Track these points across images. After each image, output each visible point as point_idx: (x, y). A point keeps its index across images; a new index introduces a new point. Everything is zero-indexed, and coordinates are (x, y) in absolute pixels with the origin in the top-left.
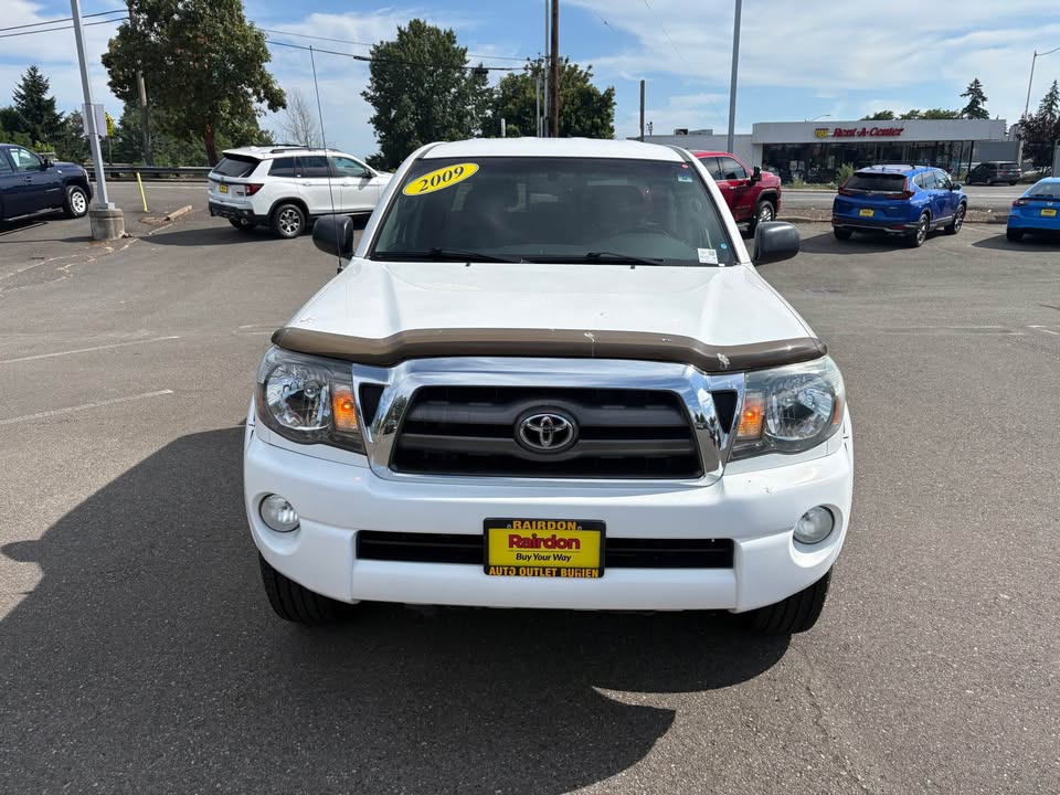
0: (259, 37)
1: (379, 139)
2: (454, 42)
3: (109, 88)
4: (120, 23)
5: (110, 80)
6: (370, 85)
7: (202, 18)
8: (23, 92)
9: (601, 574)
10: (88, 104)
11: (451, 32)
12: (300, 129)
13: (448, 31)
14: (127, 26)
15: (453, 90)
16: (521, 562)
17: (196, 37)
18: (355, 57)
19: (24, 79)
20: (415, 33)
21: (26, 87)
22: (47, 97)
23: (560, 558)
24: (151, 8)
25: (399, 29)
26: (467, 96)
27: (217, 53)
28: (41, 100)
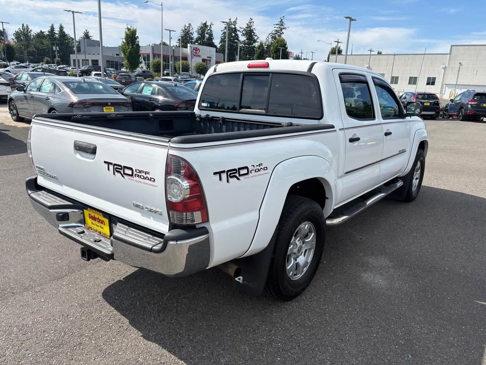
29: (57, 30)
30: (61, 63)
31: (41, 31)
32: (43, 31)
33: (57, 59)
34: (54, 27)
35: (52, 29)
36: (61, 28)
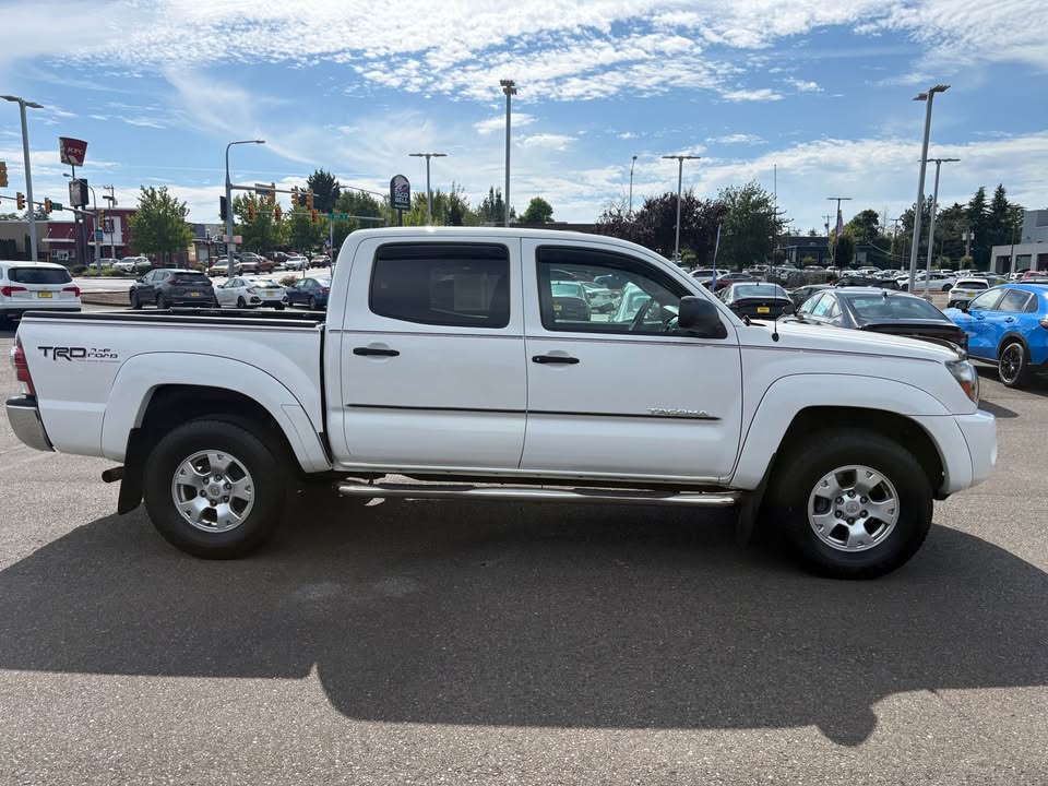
29: (989, 199)
30: (973, 265)
31: (956, 205)
32: (960, 204)
33: (968, 257)
34: (985, 193)
35: (980, 196)
36: (1000, 192)
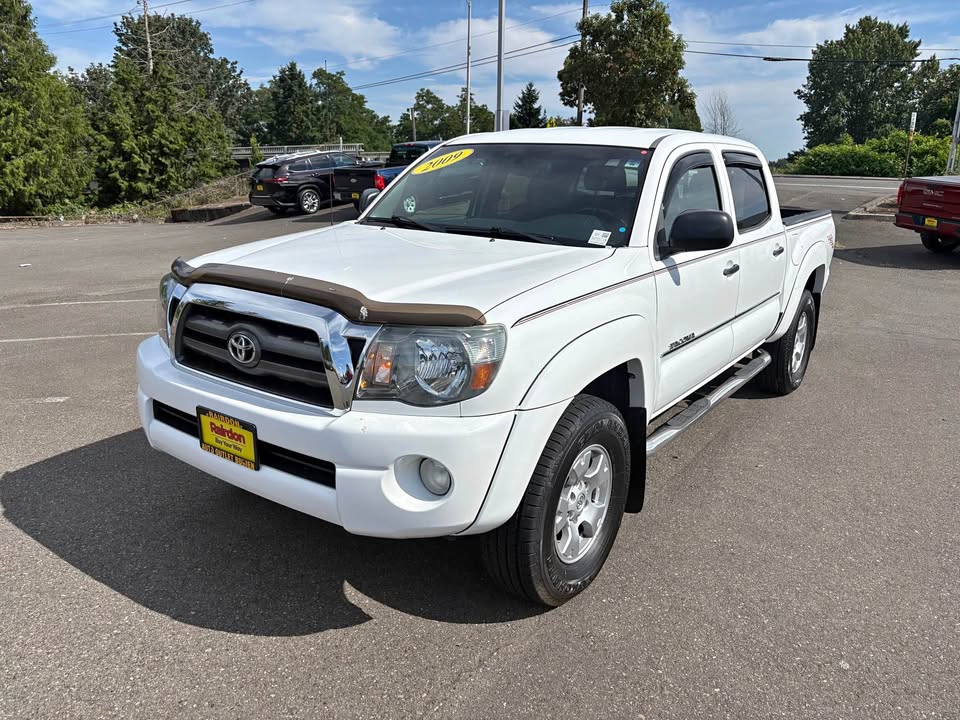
0: (678, 47)
1: (806, 135)
2: (906, 36)
3: (559, 97)
4: (572, 46)
5: (561, 91)
6: (806, 83)
7: (634, 35)
8: (520, 103)
9: (257, 468)
10: (499, 110)
11: (905, 26)
12: (719, 127)
13: (900, 26)
14: (576, 47)
15: (896, 84)
16: (218, 445)
17: (624, 52)
18: (765, 59)
19: (523, 93)
20: (863, 31)
21: (524, 99)
22: (536, 106)
23: (235, 447)
24: (595, 31)
25: (847, 27)
26: (912, 89)
27: (640, 64)
28: (531, 108)
